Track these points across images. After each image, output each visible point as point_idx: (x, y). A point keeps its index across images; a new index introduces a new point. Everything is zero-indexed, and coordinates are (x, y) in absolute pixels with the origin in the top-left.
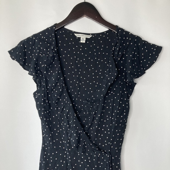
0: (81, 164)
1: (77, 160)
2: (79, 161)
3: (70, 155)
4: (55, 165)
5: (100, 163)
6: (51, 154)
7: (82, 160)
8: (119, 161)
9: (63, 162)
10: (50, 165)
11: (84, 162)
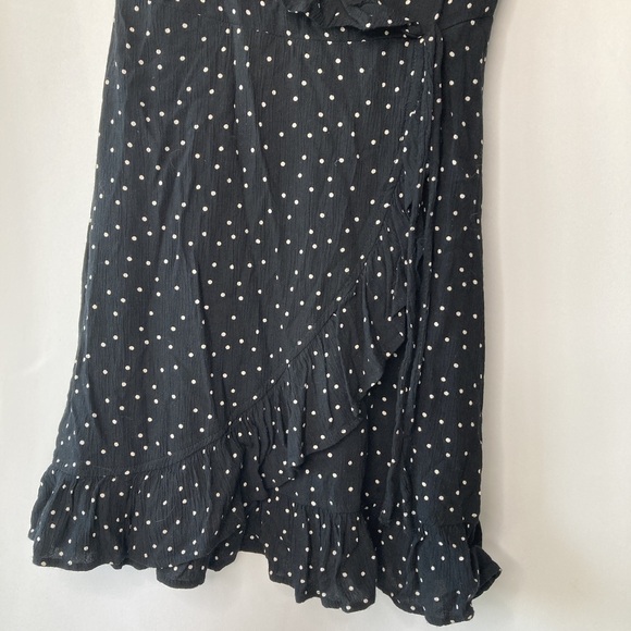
0: (301, 91)
1: (279, 68)
2: (290, 76)
3: (248, 37)
4: (176, 91)
5: (390, 87)
6: (157, 31)
7: (304, 70)
8: (479, 72)
9: (213, 73)
10: (153, 88)
11: (311, 78)
